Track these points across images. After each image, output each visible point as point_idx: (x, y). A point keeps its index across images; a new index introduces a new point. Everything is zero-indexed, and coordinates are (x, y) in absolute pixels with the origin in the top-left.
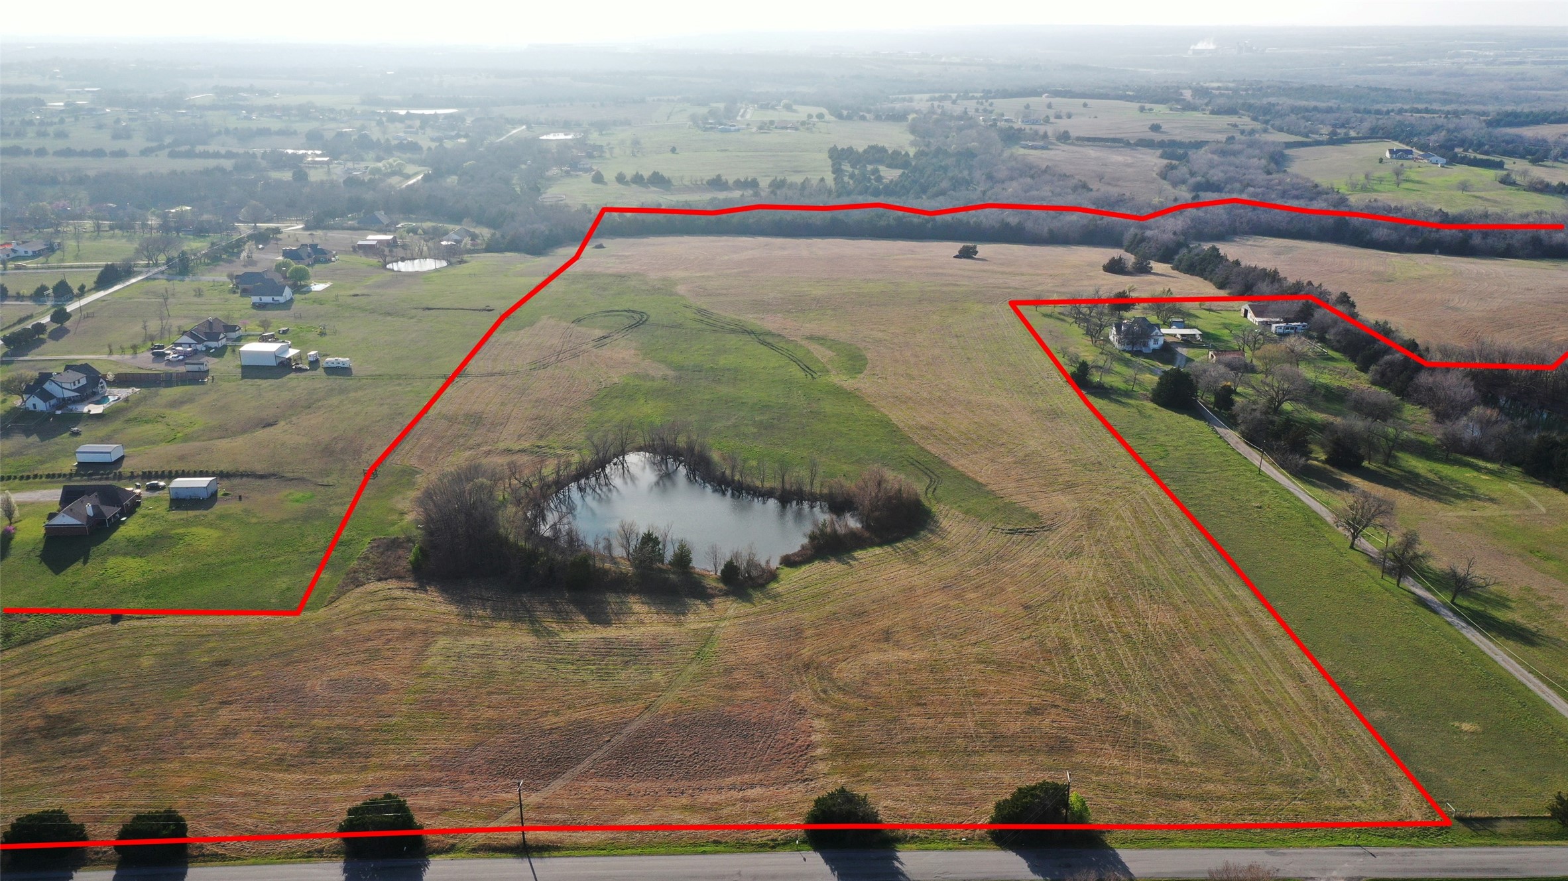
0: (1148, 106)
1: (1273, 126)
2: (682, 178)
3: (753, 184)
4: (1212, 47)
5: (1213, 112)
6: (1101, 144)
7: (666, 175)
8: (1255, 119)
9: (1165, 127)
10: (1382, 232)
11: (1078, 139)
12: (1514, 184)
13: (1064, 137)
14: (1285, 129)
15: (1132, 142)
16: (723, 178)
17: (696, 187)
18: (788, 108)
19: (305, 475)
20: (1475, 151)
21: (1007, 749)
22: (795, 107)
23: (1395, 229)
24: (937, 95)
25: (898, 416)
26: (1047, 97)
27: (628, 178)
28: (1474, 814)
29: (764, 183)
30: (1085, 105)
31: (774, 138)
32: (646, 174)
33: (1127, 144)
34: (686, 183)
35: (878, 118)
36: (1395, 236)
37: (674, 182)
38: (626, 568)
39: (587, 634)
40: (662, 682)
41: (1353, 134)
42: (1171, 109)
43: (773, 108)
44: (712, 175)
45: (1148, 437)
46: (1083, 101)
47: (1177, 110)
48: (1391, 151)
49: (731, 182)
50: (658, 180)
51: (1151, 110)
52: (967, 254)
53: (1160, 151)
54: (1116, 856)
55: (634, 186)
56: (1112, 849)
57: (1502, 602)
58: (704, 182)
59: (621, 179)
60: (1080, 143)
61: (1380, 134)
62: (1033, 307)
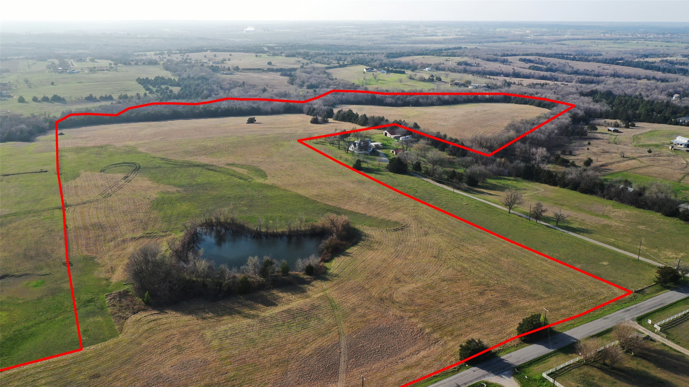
0: (259, 54)
1: (313, 61)
2: (71, 97)
3: (110, 98)
4: (253, 29)
5: (287, 56)
6: (252, 71)
7: (61, 96)
8: (304, 58)
9: (273, 63)
10: (389, 100)
11: (243, 69)
12: (413, 79)
13: (237, 69)
14: (319, 62)
15: (265, 70)
16: (94, 96)
17: (79, 101)
18: (92, 60)
19: (27, 272)
20: (391, 67)
21: (489, 309)
22: (96, 60)
23: (393, 98)
24: (158, 52)
25: (301, 192)
26: (210, 52)
27: (40, 99)
28: (639, 289)
29: (115, 97)
30: (231, 55)
31: (99, 75)
32: (50, 96)
33: (263, 71)
34: (73, 100)
35: (144, 64)
36: (394, 101)
37: (66, 99)
38: (259, 278)
39: (270, 312)
40: (332, 321)
41: (346, 63)
42: (268, 56)
43: (84, 61)
44: (87, 94)
45: (403, 185)
46: (229, 53)
47: (271, 56)
48: (366, 69)
49: (98, 97)
50: (57, 99)
51: (260, 56)
52: (251, 121)
53: (280, 73)
54: (565, 334)
55: (44, 103)
56: (561, 333)
57: (568, 222)
58: (83, 99)
59: (35, 99)
60: (244, 71)
61: (356, 62)
62: (309, 141)
